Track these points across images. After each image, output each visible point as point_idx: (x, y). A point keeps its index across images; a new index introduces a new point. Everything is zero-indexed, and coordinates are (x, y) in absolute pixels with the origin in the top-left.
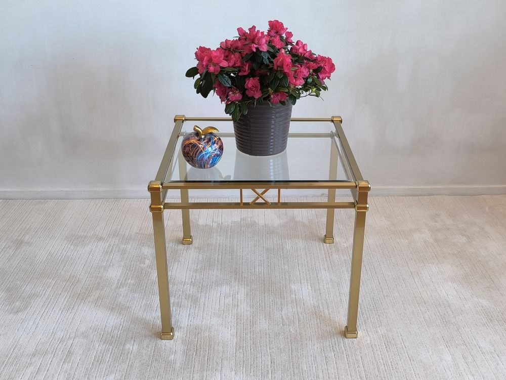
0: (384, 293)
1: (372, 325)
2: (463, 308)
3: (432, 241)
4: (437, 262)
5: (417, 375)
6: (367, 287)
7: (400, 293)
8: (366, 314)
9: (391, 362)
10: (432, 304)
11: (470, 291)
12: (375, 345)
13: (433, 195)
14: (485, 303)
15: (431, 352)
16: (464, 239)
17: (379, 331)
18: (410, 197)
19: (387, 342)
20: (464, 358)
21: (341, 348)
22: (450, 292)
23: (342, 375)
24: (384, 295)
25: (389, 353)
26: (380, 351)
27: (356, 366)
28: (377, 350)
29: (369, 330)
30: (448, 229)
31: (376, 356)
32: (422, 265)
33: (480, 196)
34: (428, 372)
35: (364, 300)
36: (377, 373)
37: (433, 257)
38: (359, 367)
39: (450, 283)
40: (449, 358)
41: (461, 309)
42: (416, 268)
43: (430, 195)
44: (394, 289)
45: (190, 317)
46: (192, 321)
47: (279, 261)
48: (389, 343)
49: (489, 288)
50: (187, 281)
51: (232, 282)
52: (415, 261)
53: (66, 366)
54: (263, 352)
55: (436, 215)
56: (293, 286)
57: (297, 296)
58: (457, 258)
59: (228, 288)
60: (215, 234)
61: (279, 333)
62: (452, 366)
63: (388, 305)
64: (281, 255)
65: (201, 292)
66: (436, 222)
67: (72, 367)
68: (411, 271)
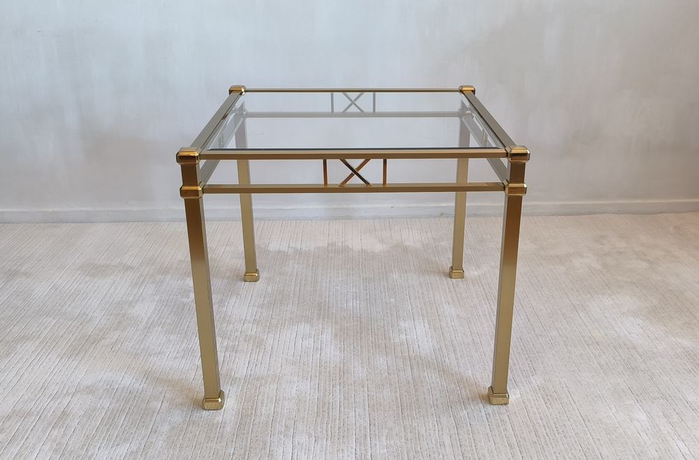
0: (537, 332)
1: (522, 373)
2: (655, 350)
3: (598, 266)
4: (609, 292)
5: (597, 441)
7: (560, 332)
9: (555, 423)
10: (609, 345)
11: (661, 328)
12: (529, 400)
13: (595, 213)
14: (687, 343)
15: (614, 409)
16: (644, 265)
17: (534, 381)
18: (564, 217)
19: (547, 395)
20: (666, 416)
22: (633, 329)
24: (536, 334)
25: (551, 411)
26: (537, 409)
27: (502, 429)
28: (532, 407)
29: (518, 380)
30: (621, 253)
31: (531, 414)
32: (589, 296)
33: (659, 215)
34: (614, 437)
36: (535, 439)
37: (603, 286)
38: (505, 430)
39: (632, 319)
40: (643, 417)
41: (652, 351)
42: (580, 301)
43: (590, 213)
44: (550, 327)
45: (251, 364)
46: (253, 370)
47: (381, 293)
48: (550, 398)
49: (689, 324)
50: (248, 318)
51: (315, 319)
52: (578, 291)
53: (55, 433)
54: (358, 410)
55: (602, 236)
56: (402, 324)
57: (409, 337)
58: (637, 287)
59: (308, 327)
60: (291, 262)
61: (383, 385)
62: (650, 428)
63: (543, 347)
64: (384, 286)
65: (269, 332)
66: (602, 244)
67: (65, 434)
68: (572, 304)
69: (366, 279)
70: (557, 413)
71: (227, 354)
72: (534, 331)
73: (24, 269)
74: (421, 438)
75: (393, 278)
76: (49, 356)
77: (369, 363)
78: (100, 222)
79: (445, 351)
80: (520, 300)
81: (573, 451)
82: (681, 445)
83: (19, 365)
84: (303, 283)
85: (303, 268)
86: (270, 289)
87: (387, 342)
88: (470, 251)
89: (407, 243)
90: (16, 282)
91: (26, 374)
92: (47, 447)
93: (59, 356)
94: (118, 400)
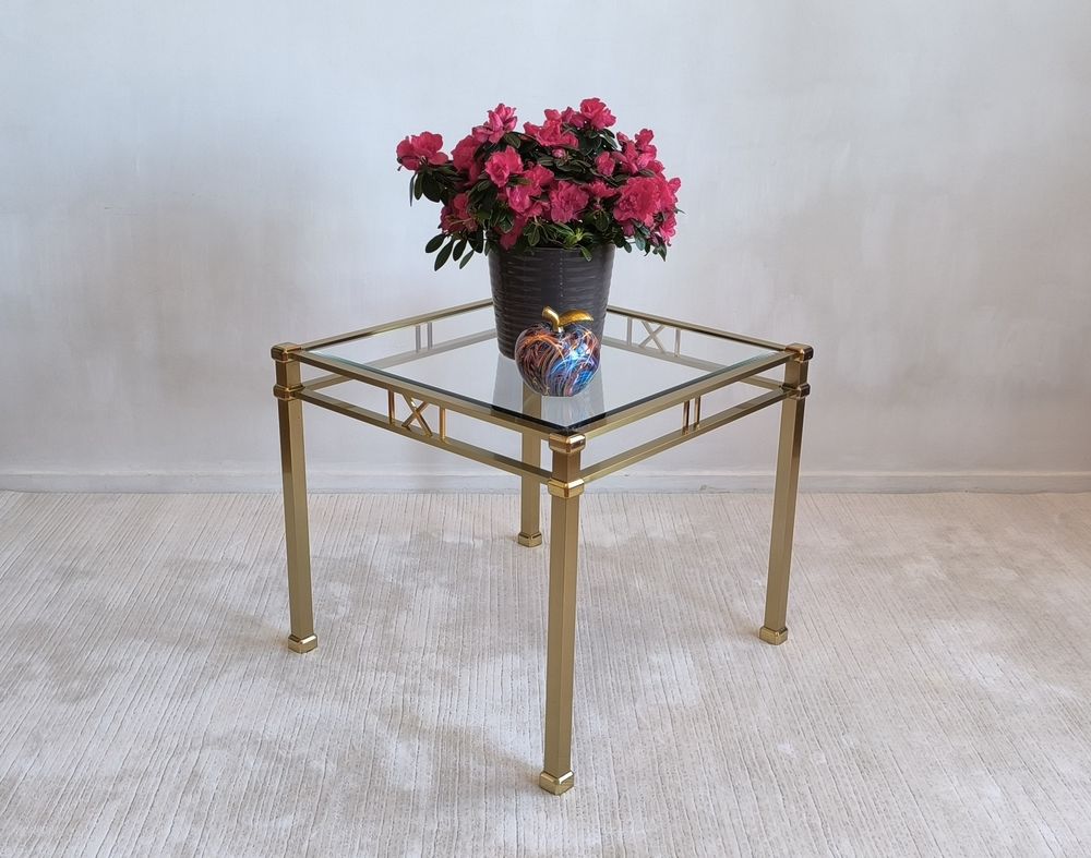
0: (849, 672)
1: (829, 730)
2: (1019, 702)
3: (942, 576)
4: (957, 615)
5: (931, 824)
6: (812, 660)
7: (884, 673)
8: (814, 710)
9: (874, 799)
10: (953, 693)
11: (1030, 670)
12: (838, 767)
13: (940, 491)
14: (1065, 692)
15: (956, 782)
16: (1011, 575)
17: (845, 741)
18: (892, 496)
19: (863, 762)
20: (1027, 792)
21: (767, 771)
22: (989, 671)
23: (771, 821)
24: (849, 676)
25: (869, 782)
26: (850, 779)
27: (801, 805)
28: (843, 777)
29: (822, 739)
30: (977, 555)
31: (842, 786)
32: (926, 621)
33: (1039, 495)
34: (954, 818)
35: (807, 684)
36: (847, 819)
37: (948, 606)
38: (806, 806)
39: (988, 656)
40: (996, 792)
41: (1014, 703)
42: (913, 628)
43: (931, 491)
44: (869, 666)
45: (443, 711)
46: (447, 719)
47: (620, 611)
48: (868, 766)
49: (1070, 665)
50: (429, 645)
51: (526, 649)
52: (910, 614)
53: (188, 800)
54: (600, 778)
55: (949, 529)
56: (654, 658)
57: (665, 678)
58: (999, 609)
59: (517, 660)
60: (481, 560)
61: (632, 744)
62: (1004, 807)
63: (858, 694)
64: (623, 599)
65: (461, 666)
66: (950, 542)
67: (202, 802)
68: (902, 632)
69: (595, 588)
70: (877, 784)
71: (408, 697)
72: (846, 670)
73: (82, 566)
74: (692, 817)
75: (635, 588)
76: (155, 695)
77: (610, 713)
78: (179, 493)
79: (718, 697)
80: (825, 626)
81: (898, 835)
82: (1046, 830)
83: (115, 708)
84: (502, 594)
85: (499, 571)
86: (454, 602)
87: (634, 683)
88: (749, 547)
89: (653, 534)
90: (76, 585)
91: (128, 721)
92: (182, 819)
93: (167, 695)
94: (265, 758)
